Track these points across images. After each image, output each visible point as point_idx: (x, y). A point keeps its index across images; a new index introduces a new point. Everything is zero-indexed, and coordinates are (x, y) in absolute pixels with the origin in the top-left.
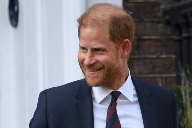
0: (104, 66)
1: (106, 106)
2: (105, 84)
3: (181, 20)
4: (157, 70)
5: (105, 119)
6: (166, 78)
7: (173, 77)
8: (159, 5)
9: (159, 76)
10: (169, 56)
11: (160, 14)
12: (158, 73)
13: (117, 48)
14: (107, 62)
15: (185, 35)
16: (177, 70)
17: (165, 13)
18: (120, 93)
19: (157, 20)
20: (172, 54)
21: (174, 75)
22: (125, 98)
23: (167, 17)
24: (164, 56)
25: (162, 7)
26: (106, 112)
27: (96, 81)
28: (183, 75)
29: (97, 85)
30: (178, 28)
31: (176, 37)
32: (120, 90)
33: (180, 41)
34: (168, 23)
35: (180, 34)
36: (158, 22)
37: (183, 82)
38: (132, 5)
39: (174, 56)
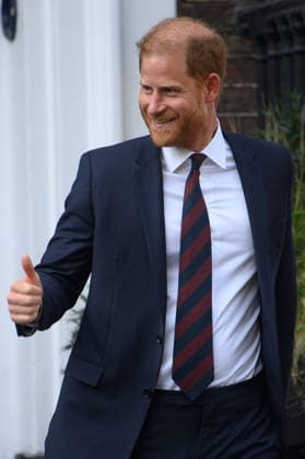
0: (178, 115)
1: (185, 175)
2: (180, 143)
3: (267, 30)
4: (229, 106)
5: (183, 194)
6: (243, 118)
8: (233, 6)
9: (232, 115)
10: (248, 85)
11: (233, 21)
12: (229, 111)
13: (199, 87)
14: (183, 109)
15: (271, 52)
16: (259, 107)
17: (242, 19)
18: (205, 157)
19: (228, 29)
20: (252, 82)
21: (255, 114)
23: (245, 26)
24: (239, 85)
25: (237, 9)
26: (184, 184)
27: (167, 138)
28: (269, 114)
30: (262, 42)
31: (257, 56)
32: (204, 152)
33: (264, 61)
34: (245, 34)
35: (264, 52)
36: (230, 33)
37: (269, 125)
38: (191, 5)
39: (254, 85)
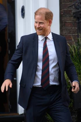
1: (43, 42)
4: (71, 33)
5: (43, 46)
6: (74, 35)
7: (77, 35)
8: (72, 11)
9: (72, 35)
10: (75, 28)
11: (72, 14)
12: (71, 34)
16: (77, 33)
17: (74, 13)
18: (48, 38)
19: (71, 16)
22: (49, 39)
23: (74, 15)
24: (73, 28)
25: (73, 11)
26: (43, 44)
27: (40, 33)
28: (79, 34)
29: (40, 35)
30: (78, 19)
32: (47, 37)
33: (79, 23)
34: (75, 17)
35: (79, 21)
37: (79, 37)
38: (63, 11)
39: (77, 28)
